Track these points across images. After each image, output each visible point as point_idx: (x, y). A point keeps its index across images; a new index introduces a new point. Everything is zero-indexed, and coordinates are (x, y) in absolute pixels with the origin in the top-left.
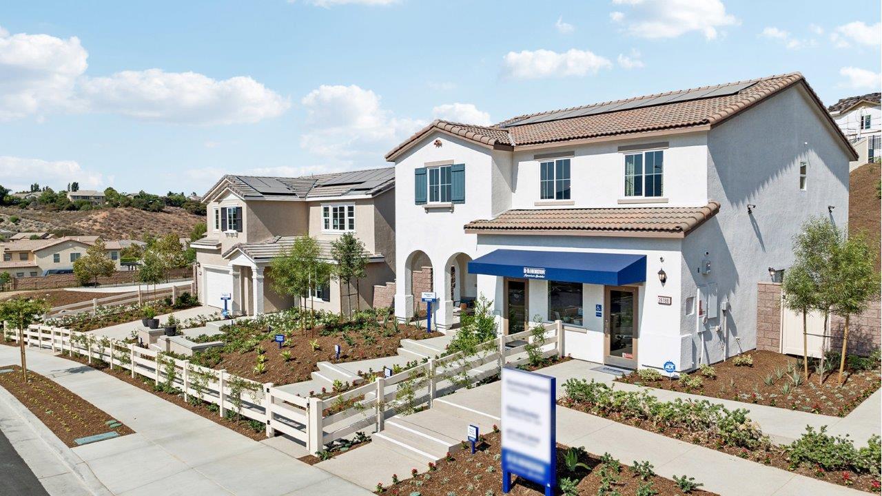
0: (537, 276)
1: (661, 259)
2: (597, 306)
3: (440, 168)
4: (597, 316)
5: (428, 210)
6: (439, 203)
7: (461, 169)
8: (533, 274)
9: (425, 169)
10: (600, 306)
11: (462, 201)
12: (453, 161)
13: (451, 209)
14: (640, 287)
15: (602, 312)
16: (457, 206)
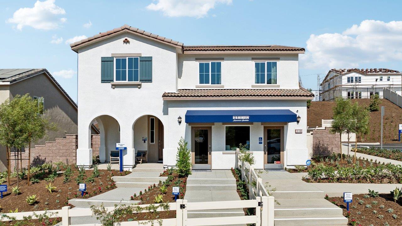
0: (243, 120)
1: (298, 111)
2: (259, 138)
3: (127, 58)
4: (259, 143)
5: (115, 86)
6: (127, 82)
7: (148, 60)
8: (240, 119)
9: (113, 58)
10: (261, 138)
11: (150, 81)
12: (141, 54)
13: (139, 86)
14: (285, 126)
15: (263, 141)
16: (144, 84)
